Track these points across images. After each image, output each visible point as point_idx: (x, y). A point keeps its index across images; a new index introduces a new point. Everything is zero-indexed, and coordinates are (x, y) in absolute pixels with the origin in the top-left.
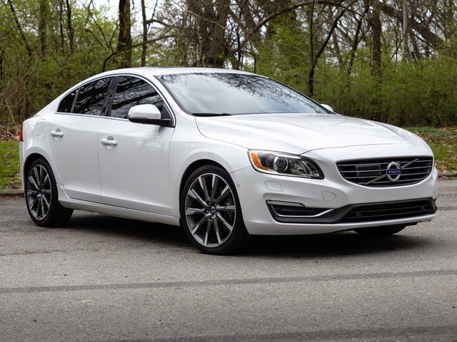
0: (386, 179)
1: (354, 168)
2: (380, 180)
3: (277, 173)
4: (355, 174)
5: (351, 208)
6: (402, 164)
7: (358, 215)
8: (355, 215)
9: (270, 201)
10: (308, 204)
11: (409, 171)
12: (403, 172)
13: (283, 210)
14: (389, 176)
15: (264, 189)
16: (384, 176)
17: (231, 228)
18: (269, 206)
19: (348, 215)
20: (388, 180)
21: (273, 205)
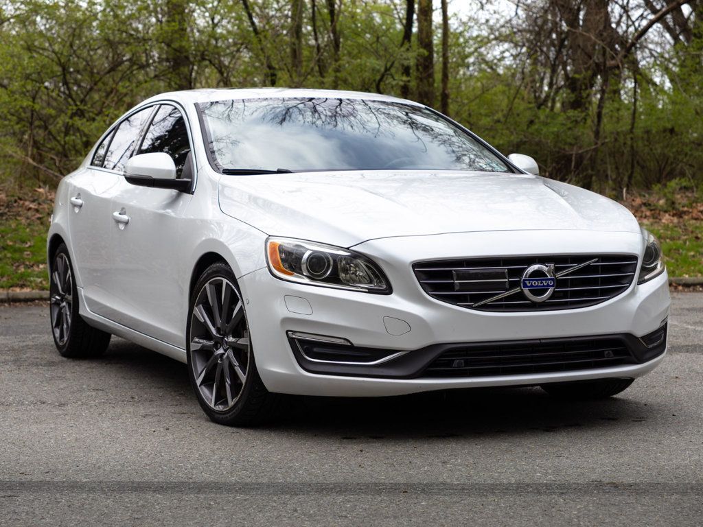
0: (521, 296)
1: (448, 275)
2: (507, 298)
3: (307, 281)
4: (451, 287)
5: (440, 351)
6: (557, 270)
7: (457, 363)
8: (450, 363)
9: (294, 332)
10: (357, 341)
11: (574, 283)
12: (560, 283)
13: (315, 350)
14: (526, 291)
15: (283, 310)
16: (517, 290)
17: (243, 378)
18: (291, 341)
19: (434, 363)
20: (525, 298)
21: (300, 340)
